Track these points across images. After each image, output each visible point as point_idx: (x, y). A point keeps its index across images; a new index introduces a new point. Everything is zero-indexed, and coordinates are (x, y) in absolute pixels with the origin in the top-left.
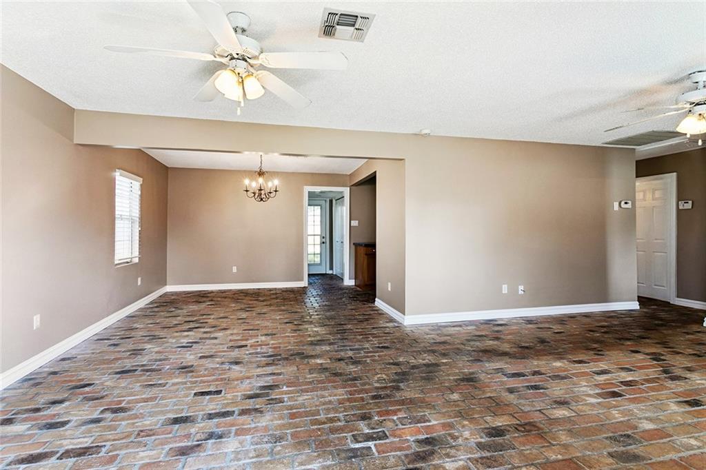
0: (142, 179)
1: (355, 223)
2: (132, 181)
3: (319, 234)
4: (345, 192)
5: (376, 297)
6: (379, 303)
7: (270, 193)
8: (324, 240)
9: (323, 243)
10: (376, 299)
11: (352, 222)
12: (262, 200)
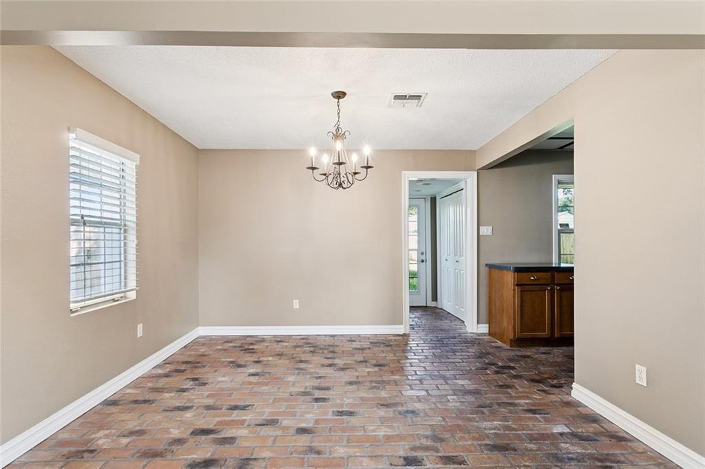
0: (137, 157)
1: (486, 231)
2: (124, 160)
3: (416, 248)
4: (469, 181)
5: (574, 382)
6: (579, 392)
7: (355, 173)
8: (423, 257)
9: (423, 261)
10: (574, 385)
11: (481, 228)
12: (340, 185)
